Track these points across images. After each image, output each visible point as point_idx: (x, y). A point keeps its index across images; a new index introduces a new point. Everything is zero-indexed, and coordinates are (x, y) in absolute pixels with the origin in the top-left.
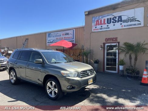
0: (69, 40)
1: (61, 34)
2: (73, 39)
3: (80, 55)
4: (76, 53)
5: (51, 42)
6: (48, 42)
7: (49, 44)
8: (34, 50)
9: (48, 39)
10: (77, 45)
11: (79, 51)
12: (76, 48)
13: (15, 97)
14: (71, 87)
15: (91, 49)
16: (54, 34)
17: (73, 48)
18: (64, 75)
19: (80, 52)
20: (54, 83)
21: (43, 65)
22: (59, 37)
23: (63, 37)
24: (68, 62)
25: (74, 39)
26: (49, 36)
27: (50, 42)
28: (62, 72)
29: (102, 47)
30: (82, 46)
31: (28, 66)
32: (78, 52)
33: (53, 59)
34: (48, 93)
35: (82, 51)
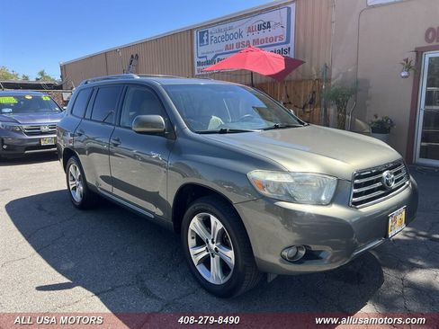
0: (273, 48)
1: (244, 29)
2: (288, 41)
3: (312, 101)
4: (299, 97)
5: (208, 63)
6: (199, 64)
7: (201, 67)
8: (137, 81)
9: (201, 51)
10: (302, 62)
11: (309, 89)
12: (300, 77)
13: (72, 265)
14: (303, 253)
15: (359, 77)
16: (220, 31)
17: (287, 78)
18: (266, 193)
19: (314, 92)
20: (217, 224)
21: (169, 139)
22: (234, 42)
23: (251, 37)
24: (276, 127)
25: (291, 45)
26: (202, 41)
27: (204, 60)
28: (257, 174)
29: (408, 67)
30: (322, 66)
31: (116, 145)
32: (305, 92)
33: (214, 117)
34: (195, 260)
35: (320, 87)
